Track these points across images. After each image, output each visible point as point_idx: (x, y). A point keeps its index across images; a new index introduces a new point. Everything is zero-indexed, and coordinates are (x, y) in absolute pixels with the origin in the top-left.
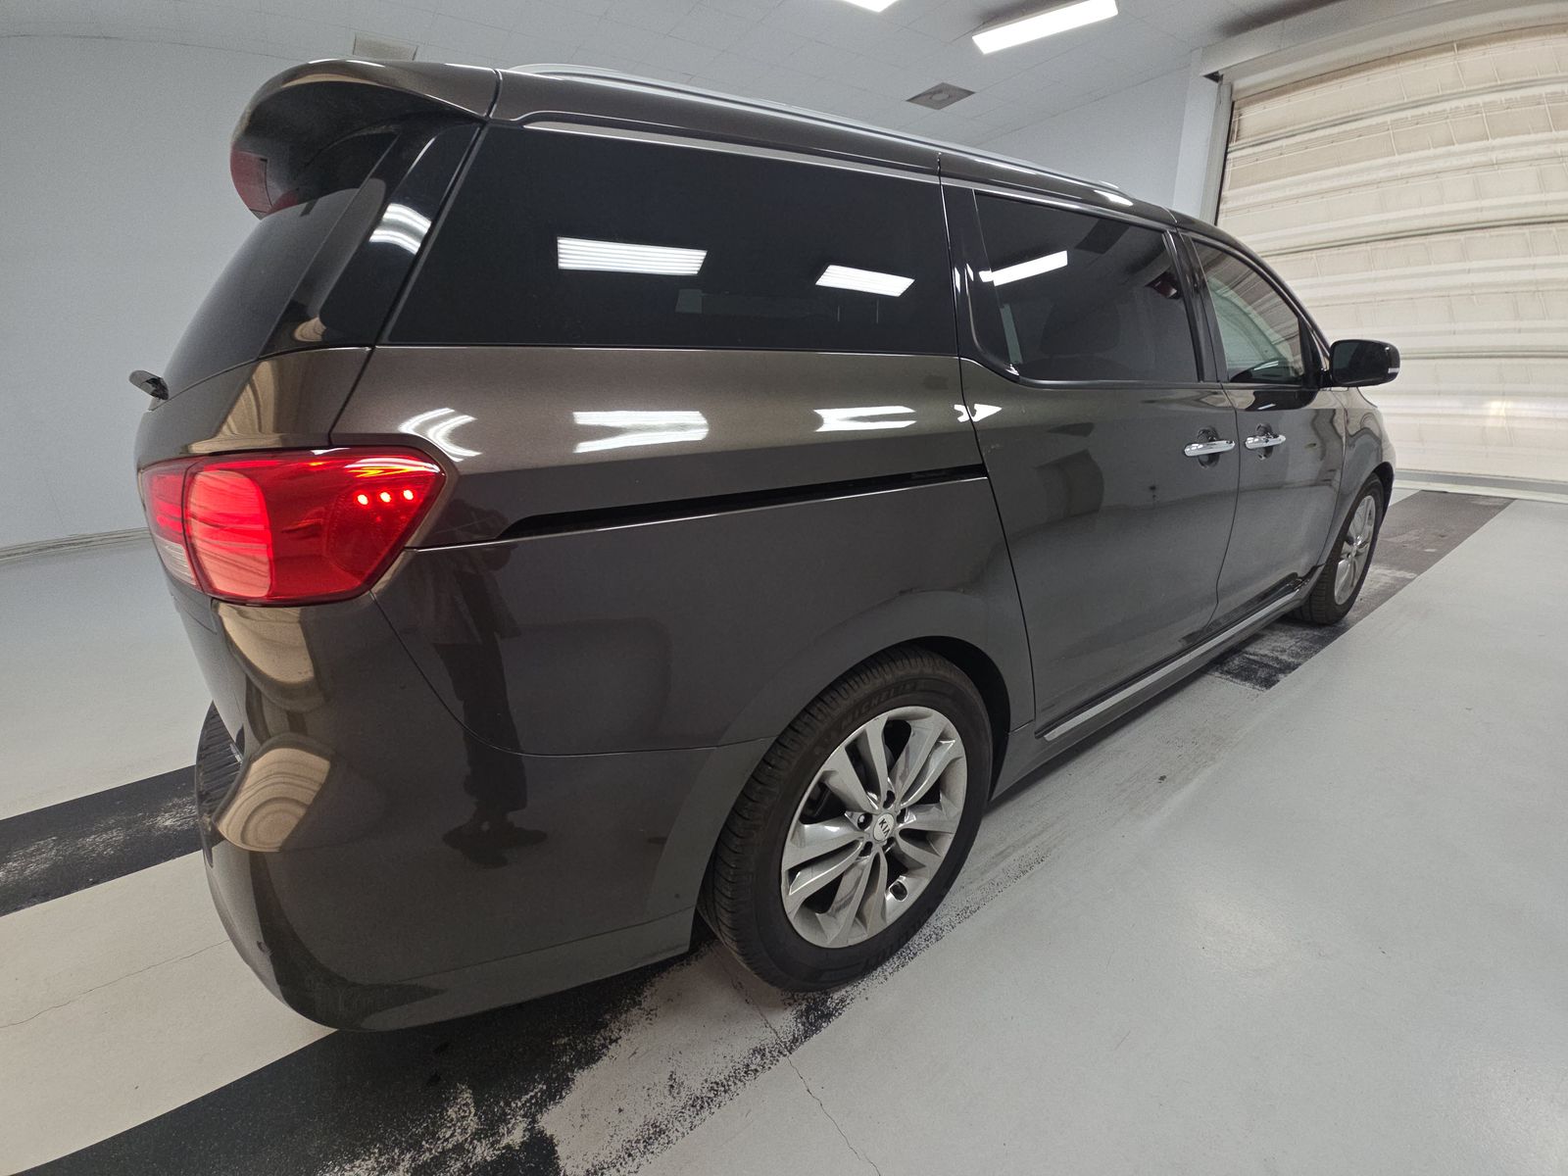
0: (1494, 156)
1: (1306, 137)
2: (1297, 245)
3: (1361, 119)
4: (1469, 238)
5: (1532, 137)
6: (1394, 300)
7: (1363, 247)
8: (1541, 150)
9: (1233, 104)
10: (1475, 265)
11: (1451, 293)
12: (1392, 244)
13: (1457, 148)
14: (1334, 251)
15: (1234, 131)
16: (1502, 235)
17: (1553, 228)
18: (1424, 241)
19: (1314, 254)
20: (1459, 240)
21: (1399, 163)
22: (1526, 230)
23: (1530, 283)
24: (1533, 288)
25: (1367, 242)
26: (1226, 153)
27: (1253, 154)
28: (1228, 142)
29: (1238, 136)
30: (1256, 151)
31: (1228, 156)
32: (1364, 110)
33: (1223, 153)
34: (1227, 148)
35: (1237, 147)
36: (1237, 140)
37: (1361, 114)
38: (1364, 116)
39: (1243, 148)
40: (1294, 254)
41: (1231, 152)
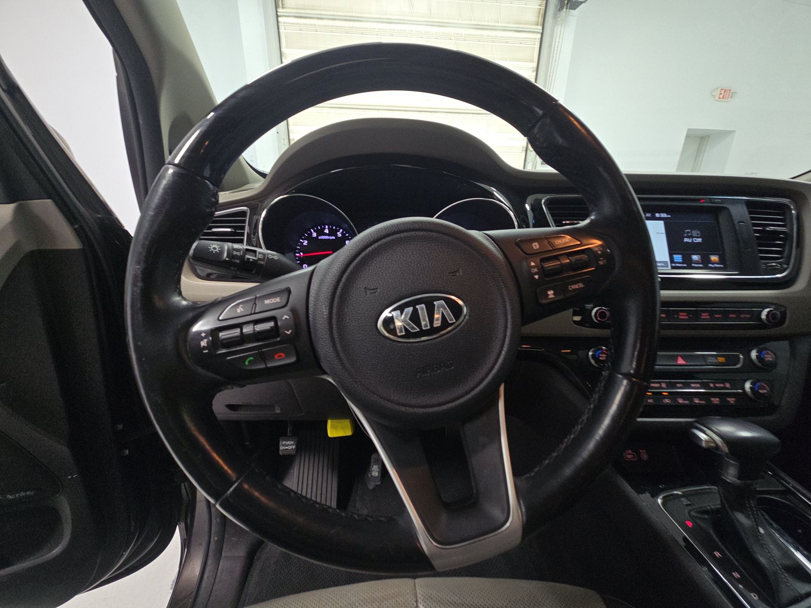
26: (277, 16)
27: (298, 24)
28: (277, 7)
29: (282, 5)
30: (299, 22)
31: (280, 19)
32: (362, 15)
33: (275, 16)
34: (277, 12)
35: (284, 14)
36: (283, 8)
37: (361, 17)
38: (362, 19)
39: (289, 16)
40: (340, 109)
41: (280, 16)
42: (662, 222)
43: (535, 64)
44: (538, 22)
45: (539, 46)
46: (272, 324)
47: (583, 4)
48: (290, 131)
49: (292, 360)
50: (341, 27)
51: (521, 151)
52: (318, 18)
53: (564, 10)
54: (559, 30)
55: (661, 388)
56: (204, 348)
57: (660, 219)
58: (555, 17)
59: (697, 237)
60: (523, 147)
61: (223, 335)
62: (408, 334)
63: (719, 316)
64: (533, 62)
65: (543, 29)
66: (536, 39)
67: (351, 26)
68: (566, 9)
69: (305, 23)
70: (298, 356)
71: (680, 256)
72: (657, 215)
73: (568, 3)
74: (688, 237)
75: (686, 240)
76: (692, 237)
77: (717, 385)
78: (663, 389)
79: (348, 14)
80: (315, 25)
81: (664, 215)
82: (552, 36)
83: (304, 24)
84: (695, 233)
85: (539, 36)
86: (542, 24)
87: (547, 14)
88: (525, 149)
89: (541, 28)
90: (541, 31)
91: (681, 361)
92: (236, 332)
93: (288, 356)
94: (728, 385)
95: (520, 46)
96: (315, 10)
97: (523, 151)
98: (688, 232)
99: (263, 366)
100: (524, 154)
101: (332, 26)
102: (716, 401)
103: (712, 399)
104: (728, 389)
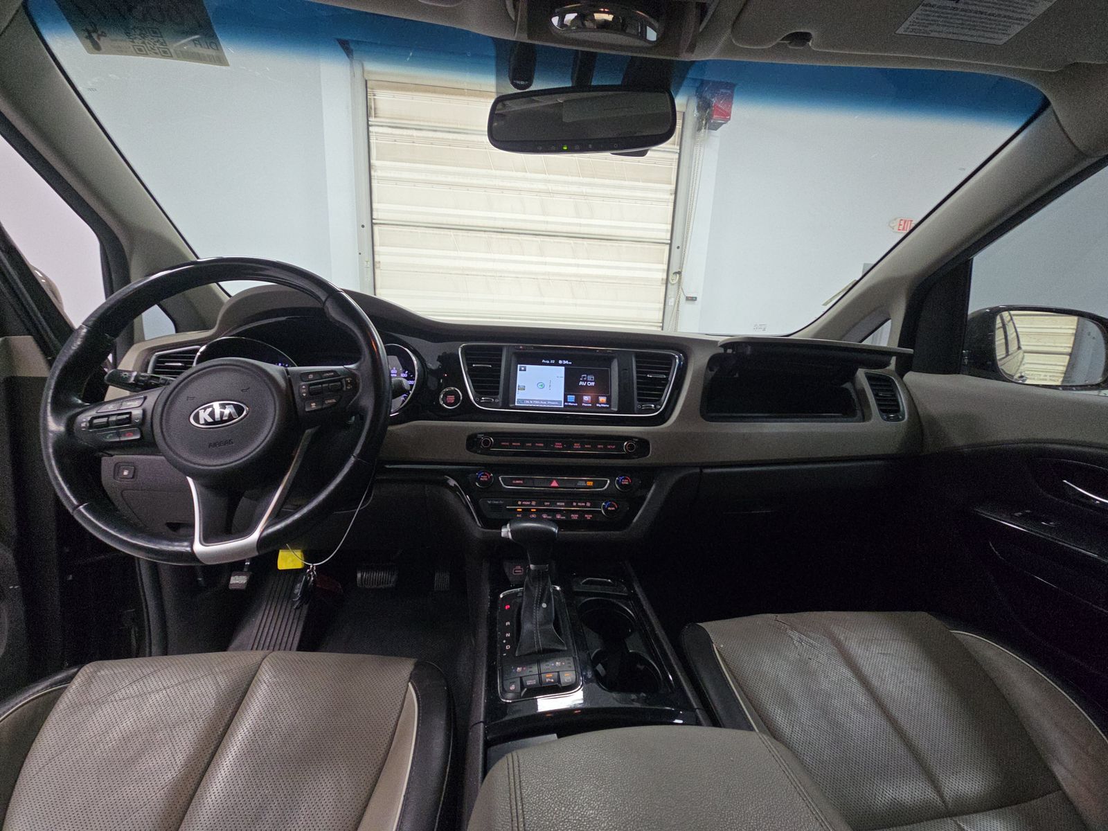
0: (551, 187)
1: (431, 134)
2: (439, 222)
3: (467, 134)
4: (543, 241)
5: (570, 179)
6: (508, 277)
7: (482, 234)
8: (574, 189)
9: (366, 81)
10: (548, 259)
11: (539, 277)
12: (499, 236)
13: (528, 175)
14: (465, 233)
15: (371, 108)
16: (560, 243)
17: (586, 242)
18: (518, 238)
19: (452, 232)
20: (537, 241)
21: (496, 177)
22: (572, 241)
23: (576, 275)
24: (579, 279)
25: (485, 231)
26: (368, 125)
27: (392, 134)
28: (368, 116)
29: (375, 114)
30: (394, 133)
31: (371, 129)
32: (468, 128)
33: (366, 125)
34: (368, 121)
35: (376, 124)
36: (375, 117)
37: (467, 130)
38: (469, 132)
39: (382, 126)
40: (437, 229)
41: (372, 126)
42: (563, 368)
43: (673, 187)
44: (675, 141)
45: (676, 167)
46: (128, 416)
47: (724, 125)
48: (376, 253)
49: (138, 437)
50: (443, 139)
51: (660, 284)
52: (416, 129)
53: (703, 130)
54: (698, 150)
55: (531, 505)
56: (84, 427)
57: (562, 365)
58: (694, 137)
59: (591, 381)
60: (662, 279)
61: (95, 421)
62: (207, 423)
63: (588, 446)
64: (671, 184)
65: (680, 149)
66: (673, 159)
67: (454, 138)
68: (705, 128)
69: (401, 133)
70: (142, 436)
71: (574, 396)
72: (560, 362)
73: (706, 124)
74: (583, 381)
75: (581, 383)
76: (587, 381)
77: (579, 504)
78: (533, 506)
79: (451, 126)
80: (412, 136)
81: (567, 362)
82: (691, 156)
83: (399, 135)
84: (590, 377)
85: (677, 156)
86: (679, 143)
87: (684, 133)
88: (664, 282)
89: (678, 148)
90: (678, 151)
91: (554, 484)
92: (105, 420)
93: (134, 434)
94: (588, 504)
95: (654, 167)
96: (413, 120)
97: (662, 284)
98: (584, 377)
99: (118, 440)
100: (664, 287)
101: (432, 138)
102: (575, 517)
103: (572, 515)
104: (589, 507)
